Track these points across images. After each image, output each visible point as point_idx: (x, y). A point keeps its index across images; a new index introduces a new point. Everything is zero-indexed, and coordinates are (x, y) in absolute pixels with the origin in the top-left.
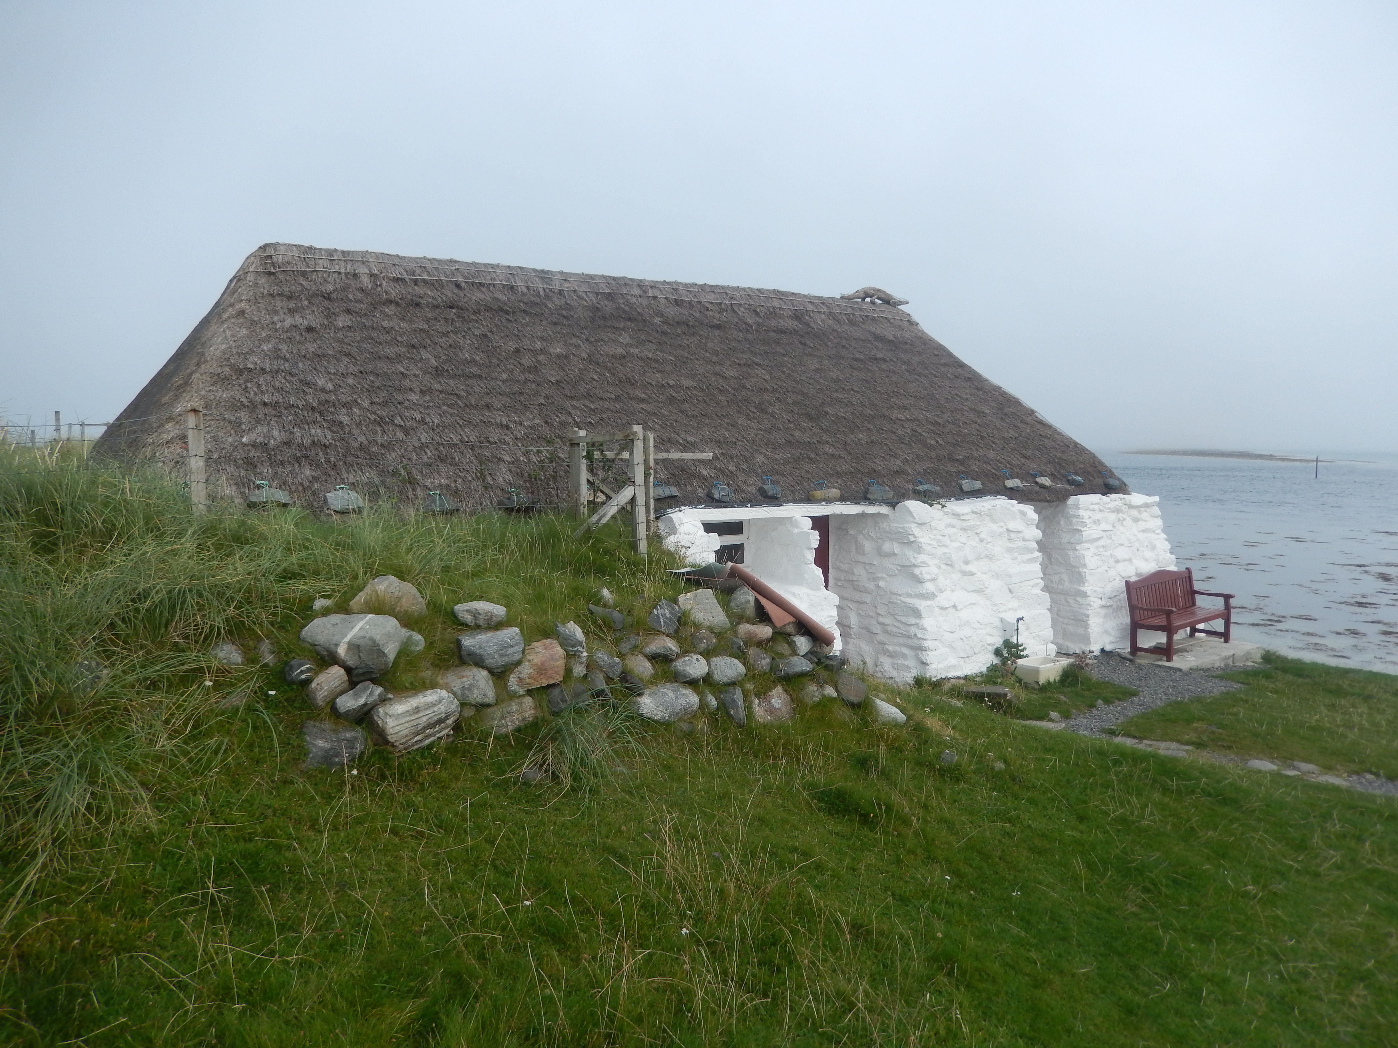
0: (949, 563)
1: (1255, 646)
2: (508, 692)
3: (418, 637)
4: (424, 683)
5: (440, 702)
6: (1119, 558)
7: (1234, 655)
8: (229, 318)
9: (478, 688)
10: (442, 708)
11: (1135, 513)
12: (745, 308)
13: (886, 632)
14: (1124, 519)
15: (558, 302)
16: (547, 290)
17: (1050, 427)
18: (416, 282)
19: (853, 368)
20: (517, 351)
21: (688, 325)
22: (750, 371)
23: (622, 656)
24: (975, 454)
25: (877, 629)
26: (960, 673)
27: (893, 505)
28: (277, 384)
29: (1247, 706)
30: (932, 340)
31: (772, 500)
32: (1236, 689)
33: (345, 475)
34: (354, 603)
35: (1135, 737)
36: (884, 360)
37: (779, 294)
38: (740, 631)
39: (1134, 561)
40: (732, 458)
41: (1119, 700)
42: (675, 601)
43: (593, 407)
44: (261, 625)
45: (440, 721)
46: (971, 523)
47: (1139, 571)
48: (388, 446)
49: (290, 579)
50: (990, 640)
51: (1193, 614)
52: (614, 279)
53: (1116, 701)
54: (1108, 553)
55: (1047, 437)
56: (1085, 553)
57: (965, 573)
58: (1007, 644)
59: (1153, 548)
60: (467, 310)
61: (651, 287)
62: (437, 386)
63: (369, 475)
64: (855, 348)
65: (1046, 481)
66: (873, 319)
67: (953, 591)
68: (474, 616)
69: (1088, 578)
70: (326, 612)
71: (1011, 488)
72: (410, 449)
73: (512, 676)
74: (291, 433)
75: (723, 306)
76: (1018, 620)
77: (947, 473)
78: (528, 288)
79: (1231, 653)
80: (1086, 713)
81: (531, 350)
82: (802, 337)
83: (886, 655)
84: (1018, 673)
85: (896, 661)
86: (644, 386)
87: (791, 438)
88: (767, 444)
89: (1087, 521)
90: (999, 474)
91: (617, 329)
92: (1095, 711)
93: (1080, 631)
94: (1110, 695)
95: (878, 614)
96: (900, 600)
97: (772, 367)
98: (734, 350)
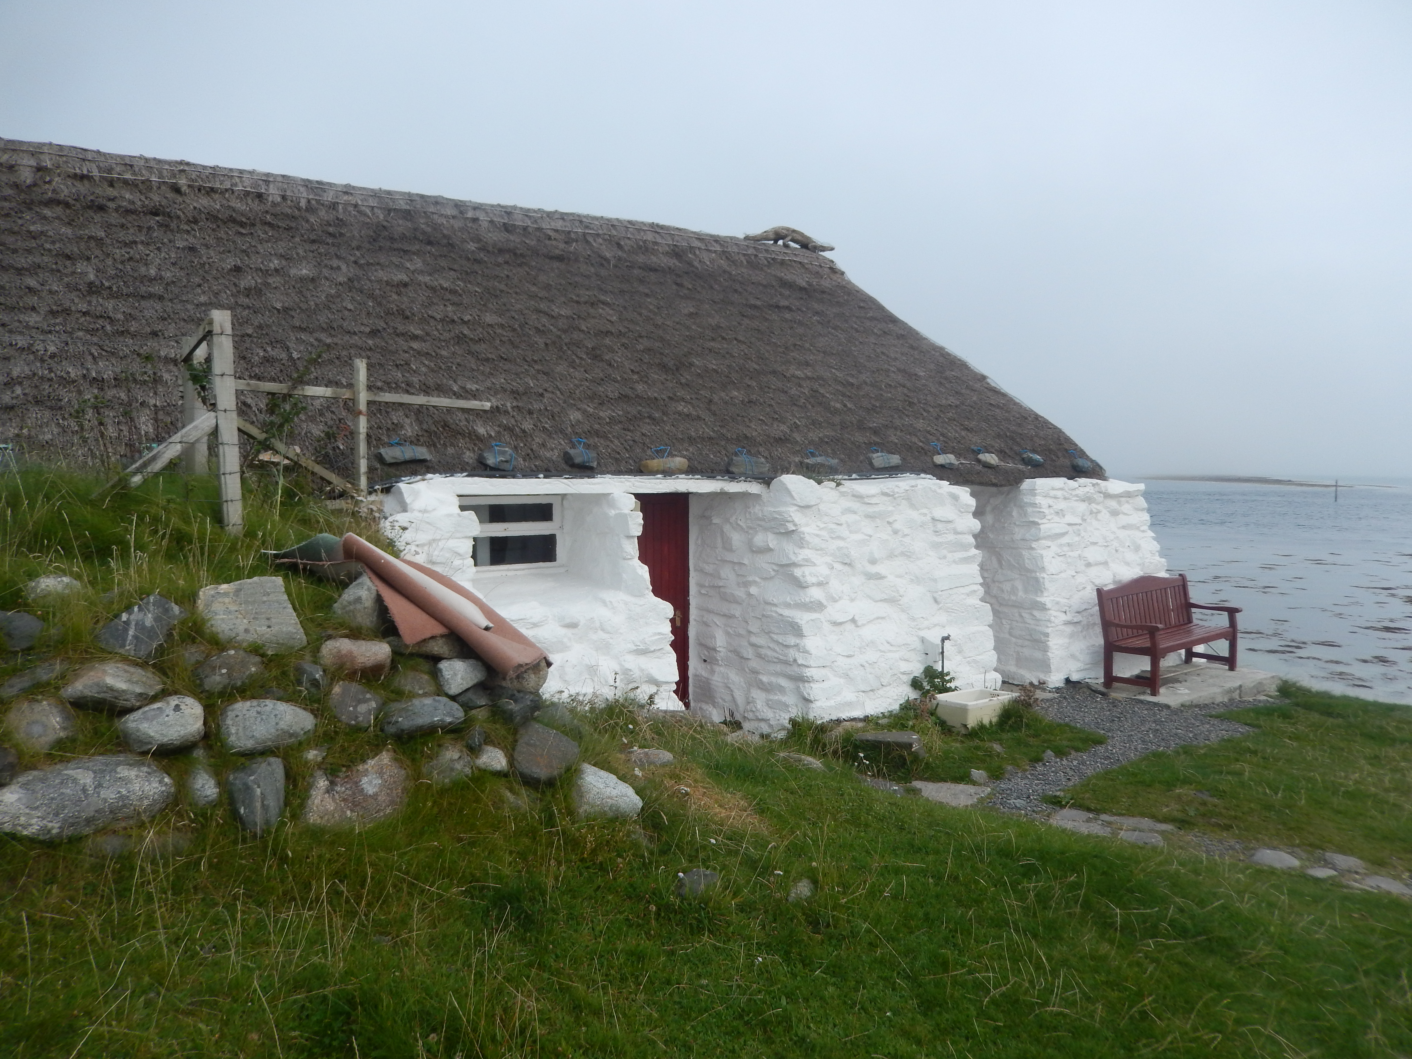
0: (847, 561)
1: (1269, 675)
6: (1091, 560)
7: (1241, 686)
11: (1113, 504)
12: (605, 240)
13: (759, 656)
14: (1099, 512)
16: (313, 202)
17: (1004, 395)
19: (743, 316)
20: (237, 269)
21: (515, 254)
22: (592, 311)
24: (898, 422)
25: (748, 652)
26: (858, 713)
27: (767, 481)
29: (1255, 760)
30: (859, 291)
31: (583, 470)
32: (1242, 733)
35: (1089, 810)
36: (788, 308)
37: (656, 228)
38: (325, 652)
39: (1111, 565)
40: (530, 412)
41: (1077, 750)
43: (329, 341)
46: (881, 508)
47: (1118, 578)
50: (904, 667)
51: (1189, 632)
52: (422, 196)
53: (1073, 752)
54: (1076, 554)
55: (998, 407)
56: (1044, 553)
57: (870, 577)
58: (930, 673)
59: (1137, 549)
60: (178, 217)
62: (84, 307)
64: (751, 293)
65: (991, 458)
66: (783, 263)
67: (852, 600)
69: (1047, 584)
71: (942, 466)
75: (573, 235)
76: (944, 639)
77: (853, 443)
78: (284, 197)
79: (1237, 684)
80: (1026, 770)
81: (261, 270)
82: (680, 276)
83: (759, 688)
84: (940, 712)
85: (771, 697)
86: (423, 320)
87: (629, 392)
88: (591, 398)
89: (1046, 511)
90: (926, 447)
91: (405, 252)
92: (1040, 768)
93: (1038, 655)
94: (1065, 743)
95: (750, 632)
96: (776, 612)
97: (625, 308)
98: (576, 285)
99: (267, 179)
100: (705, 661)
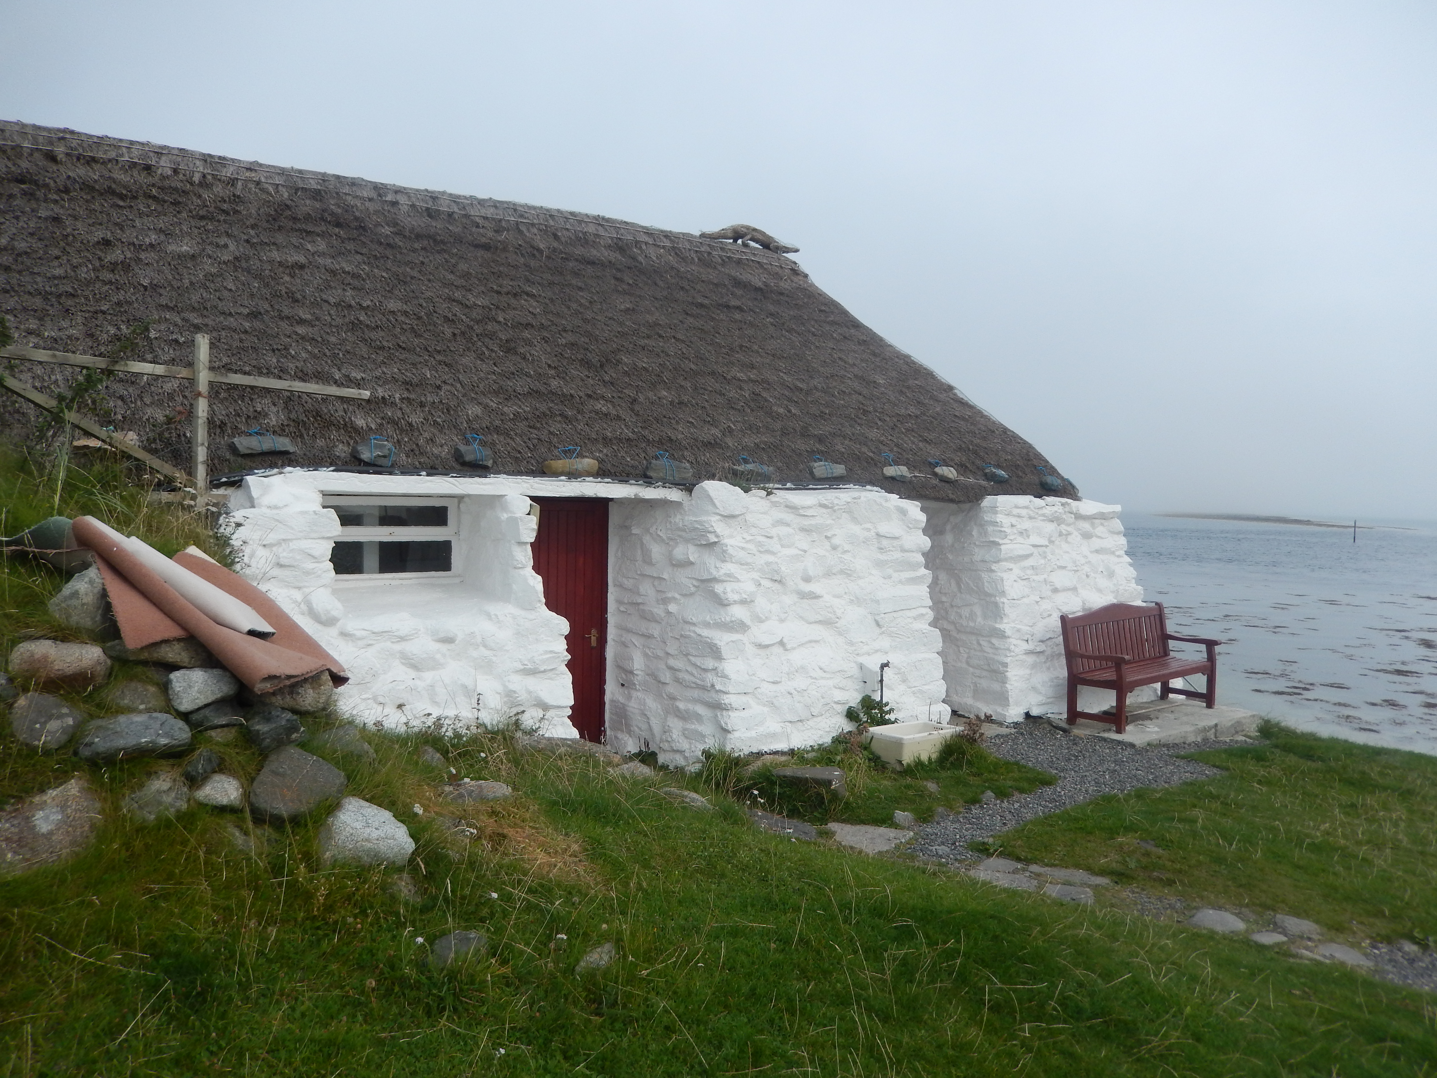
0: (777, 577)
1: (1250, 713)
6: (1058, 585)
7: (1216, 725)
11: (1086, 526)
12: (540, 230)
13: (677, 680)
14: (1069, 534)
16: (209, 177)
17: (972, 407)
19: (687, 314)
20: (106, 242)
21: (435, 240)
22: (513, 302)
24: (848, 431)
25: (666, 677)
26: (782, 746)
27: (688, 488)
29: (1214, 806)
31: (474, 469)
32: (1207, 776)
35: (1018, 859)
36: (739, 308)
37: (600, 221)
39: (1080, 591)
41: (1022, 791)
46: (818, 521)
47: (1087, 605)
50: (839, 695)
51: (1165, 665)
52: (338, 177)
53: (1016, 794)
54: (1041, 578)
56: (1005, 576)
57: (804, 596)
58: (868, 703)
59: (1111, 575)
60: (48, 186)
64: (699, 291)
65: (949, 472)
66: (739, 262)
67: (782, 621)
69: (1007, 610)
71: (893, 478)
75: (504, 224)
76: (884, 666)
77: (793, 451)
78: (176, 171)
79: (1214, 723)
80: (960, 813)
81: (134, 244)
82: (621, 271)
83: (677, 716)
84: (874, 746)
85: (688, 726)
86: (315, 304)
87: (543, 389)
88: (496, 393)
89: (1008, 530)
90: (876, 458)
91: (309, 233)
92: (975, 810)
93: (996, 686)
94: (1010, 783)
95: (668, 654)
96: (695, 632)
97: (552, 300)
98: (500, 275)
99: (160, 151)
100: (623, 685)
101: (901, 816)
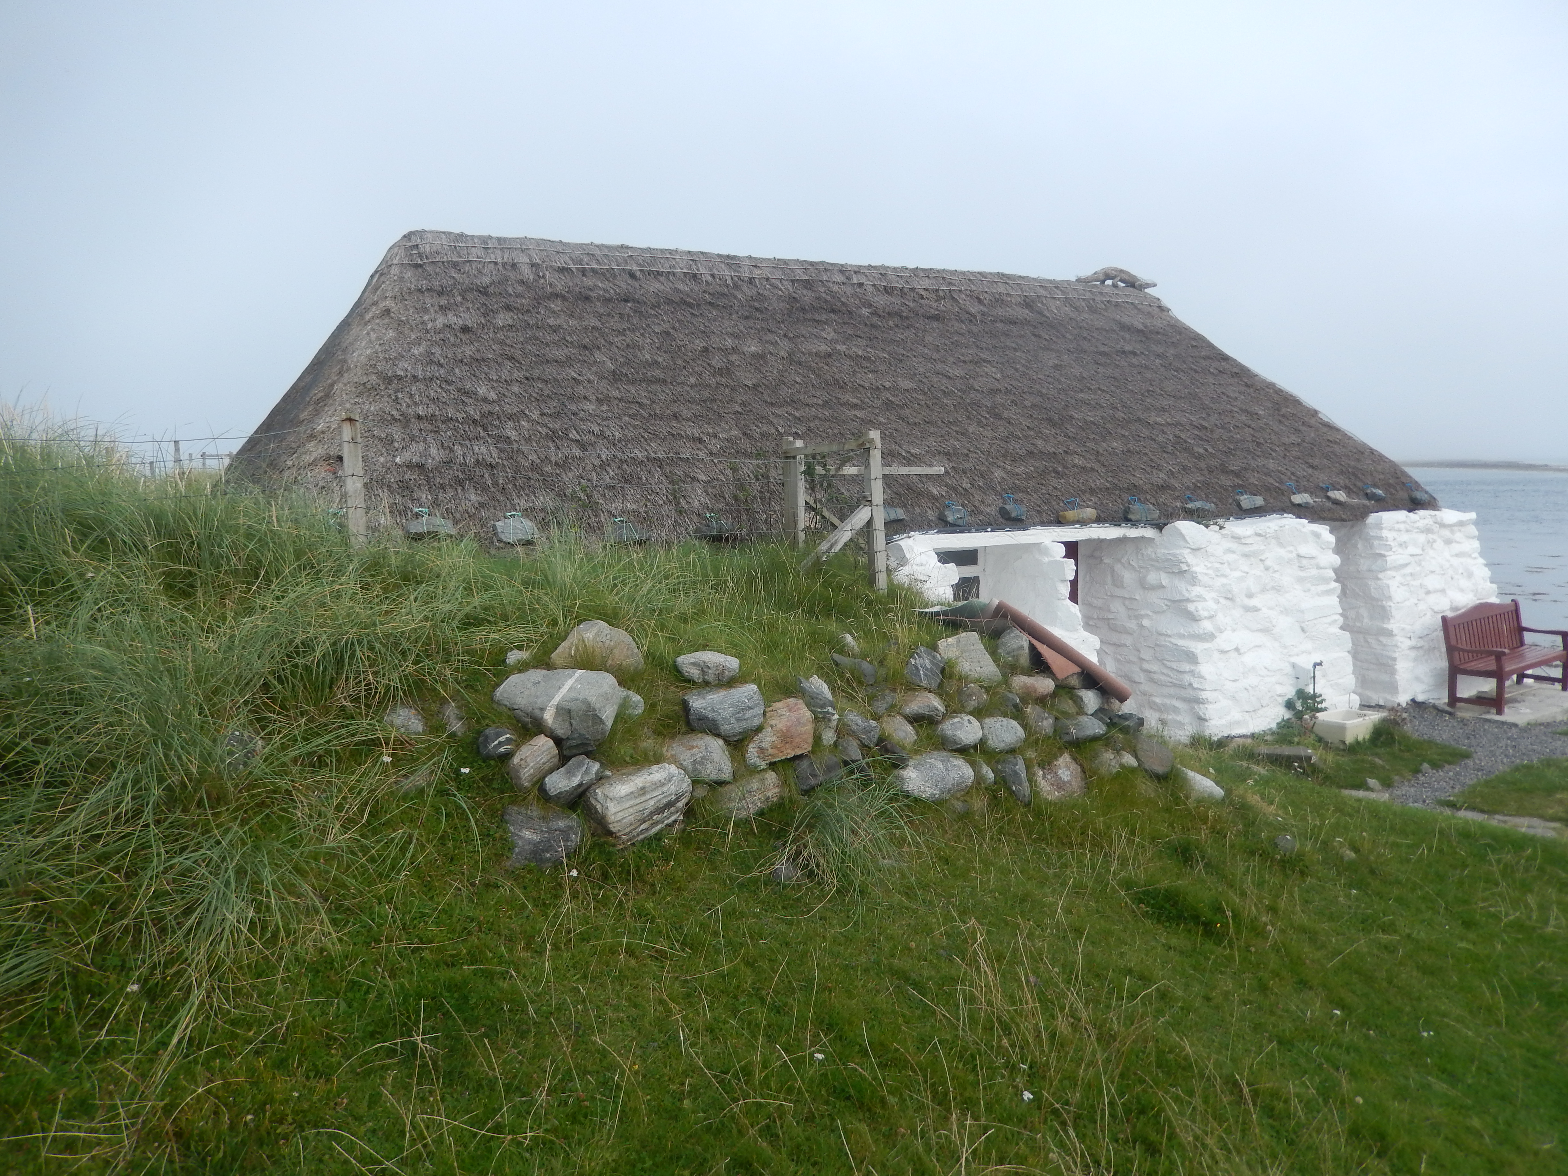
0: (1230, 596)
2: (747, 767)
3: (636, 698)
4: (646, 755)
5: (670, 781)
6: (1431, 588)
8: (373, 318)
9: (712, 762)
10: (671, 788)
11: (1446, 533)
12: (968, 296)
13: (1152, 681)
14: (1435, 541)
15: (748, 291)
16: (736, 279)
17: (1338, 430)
18: (584, 272)
19: (1098, 364)
20: (706, 350)
21: (901, 317)
22: (978, 370)
23: (877, 718)
24: (1253, 464)
25: (1140, 677)
26: (1245, 731)
27: (1160, 527)
28: (432, 394)
30: (1187, 329)
31: (1016, 523)
33: (516, 501)
34: (559, 655)
36: (1133, 353)
37: (1005, 278)
38: (1014, 684)
39: (1448, 592)
40: (964, 472)
41: (1450, 763)
42: (934, 648)
43: (797, 415)
44: (444, 684)
45: (670, 805)
46: (1255, 547)
47: (1455, 604)
48: (564, 465)
49: (475, 625)
50: (1280, 690)
51: (1521, 656)
52: (812, 264)
53: (1446, 765)
54: (1417, 583)
55: (1336, 442)
56: (1390, 582)
57: (1248, 609)
58: (1301, 694)
59: (1470, 575)
60: (645, 303)
61: (855, 272)
62: (616, 393)
63: (545, 500)
64: (1098, 340)
65: (1340, 495)
66: (1117, 305)
67: (1234, 630)
68: (702, 670)
69: (1394, 612)
70: (523, 667)
71: (1299, 505)
72: (589, 467)
73: (751, 745)
74: (451, 450)
75: (941, 294)
76: (1315, 665)
77: (1221, 486)
78: (713, 276)
80: (1412, 780)
81: (722, 349)
82: (1035, 327)
83: (1152, 709)
84: (1319, 729)
85: (1165, 716)
86: (855, 389)
87: (1032, 448)
88: (1005, 456)
89: (1392, 544)
90: (1283, 488)
92: (1422, 778)
93: (1385, 677)
94: (1436, 757)
95: (1142, 659)
96: (1170, 642)
97: (1002, 364)
98: (957, 344)
101: (1372, 782)
